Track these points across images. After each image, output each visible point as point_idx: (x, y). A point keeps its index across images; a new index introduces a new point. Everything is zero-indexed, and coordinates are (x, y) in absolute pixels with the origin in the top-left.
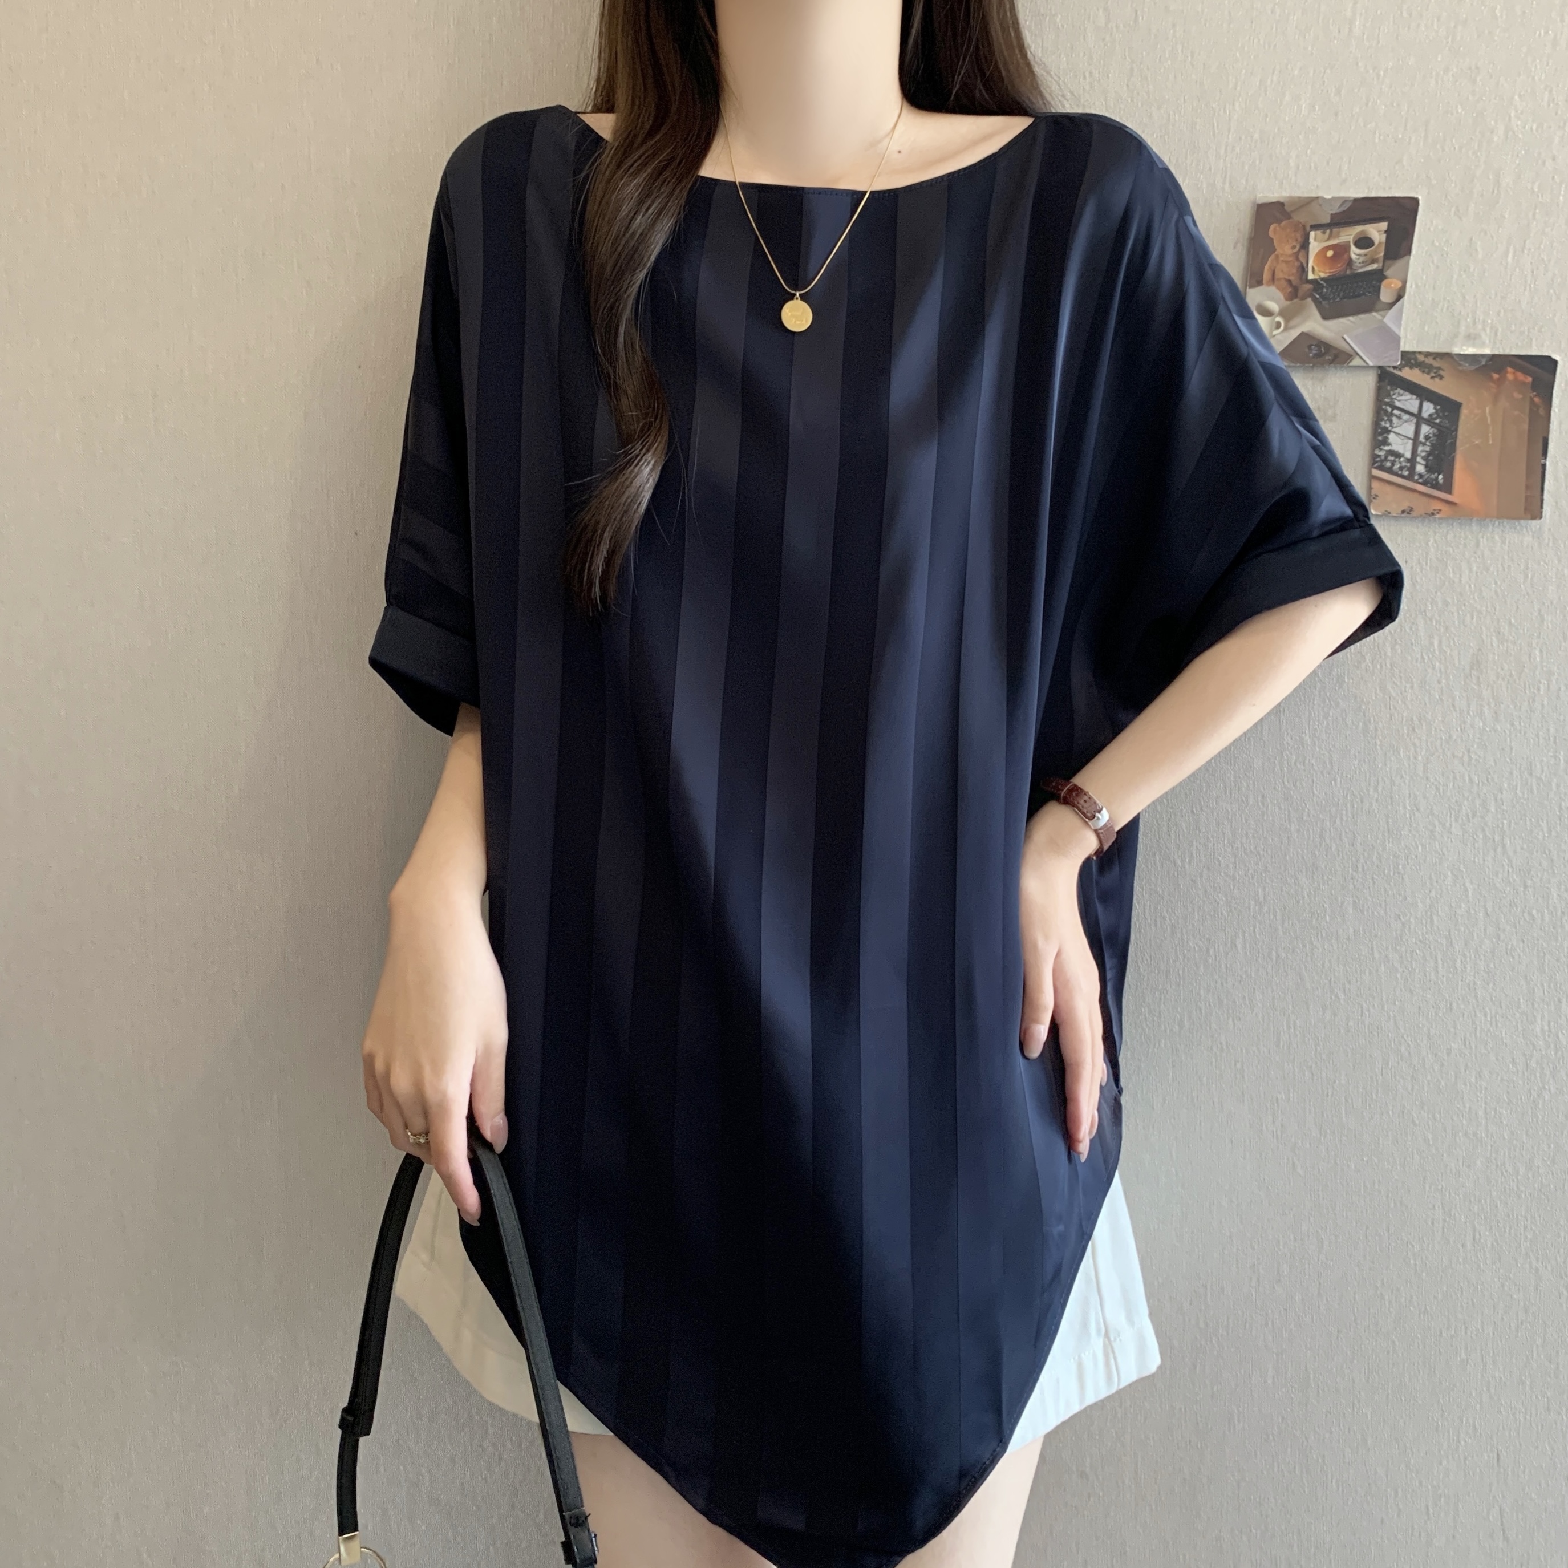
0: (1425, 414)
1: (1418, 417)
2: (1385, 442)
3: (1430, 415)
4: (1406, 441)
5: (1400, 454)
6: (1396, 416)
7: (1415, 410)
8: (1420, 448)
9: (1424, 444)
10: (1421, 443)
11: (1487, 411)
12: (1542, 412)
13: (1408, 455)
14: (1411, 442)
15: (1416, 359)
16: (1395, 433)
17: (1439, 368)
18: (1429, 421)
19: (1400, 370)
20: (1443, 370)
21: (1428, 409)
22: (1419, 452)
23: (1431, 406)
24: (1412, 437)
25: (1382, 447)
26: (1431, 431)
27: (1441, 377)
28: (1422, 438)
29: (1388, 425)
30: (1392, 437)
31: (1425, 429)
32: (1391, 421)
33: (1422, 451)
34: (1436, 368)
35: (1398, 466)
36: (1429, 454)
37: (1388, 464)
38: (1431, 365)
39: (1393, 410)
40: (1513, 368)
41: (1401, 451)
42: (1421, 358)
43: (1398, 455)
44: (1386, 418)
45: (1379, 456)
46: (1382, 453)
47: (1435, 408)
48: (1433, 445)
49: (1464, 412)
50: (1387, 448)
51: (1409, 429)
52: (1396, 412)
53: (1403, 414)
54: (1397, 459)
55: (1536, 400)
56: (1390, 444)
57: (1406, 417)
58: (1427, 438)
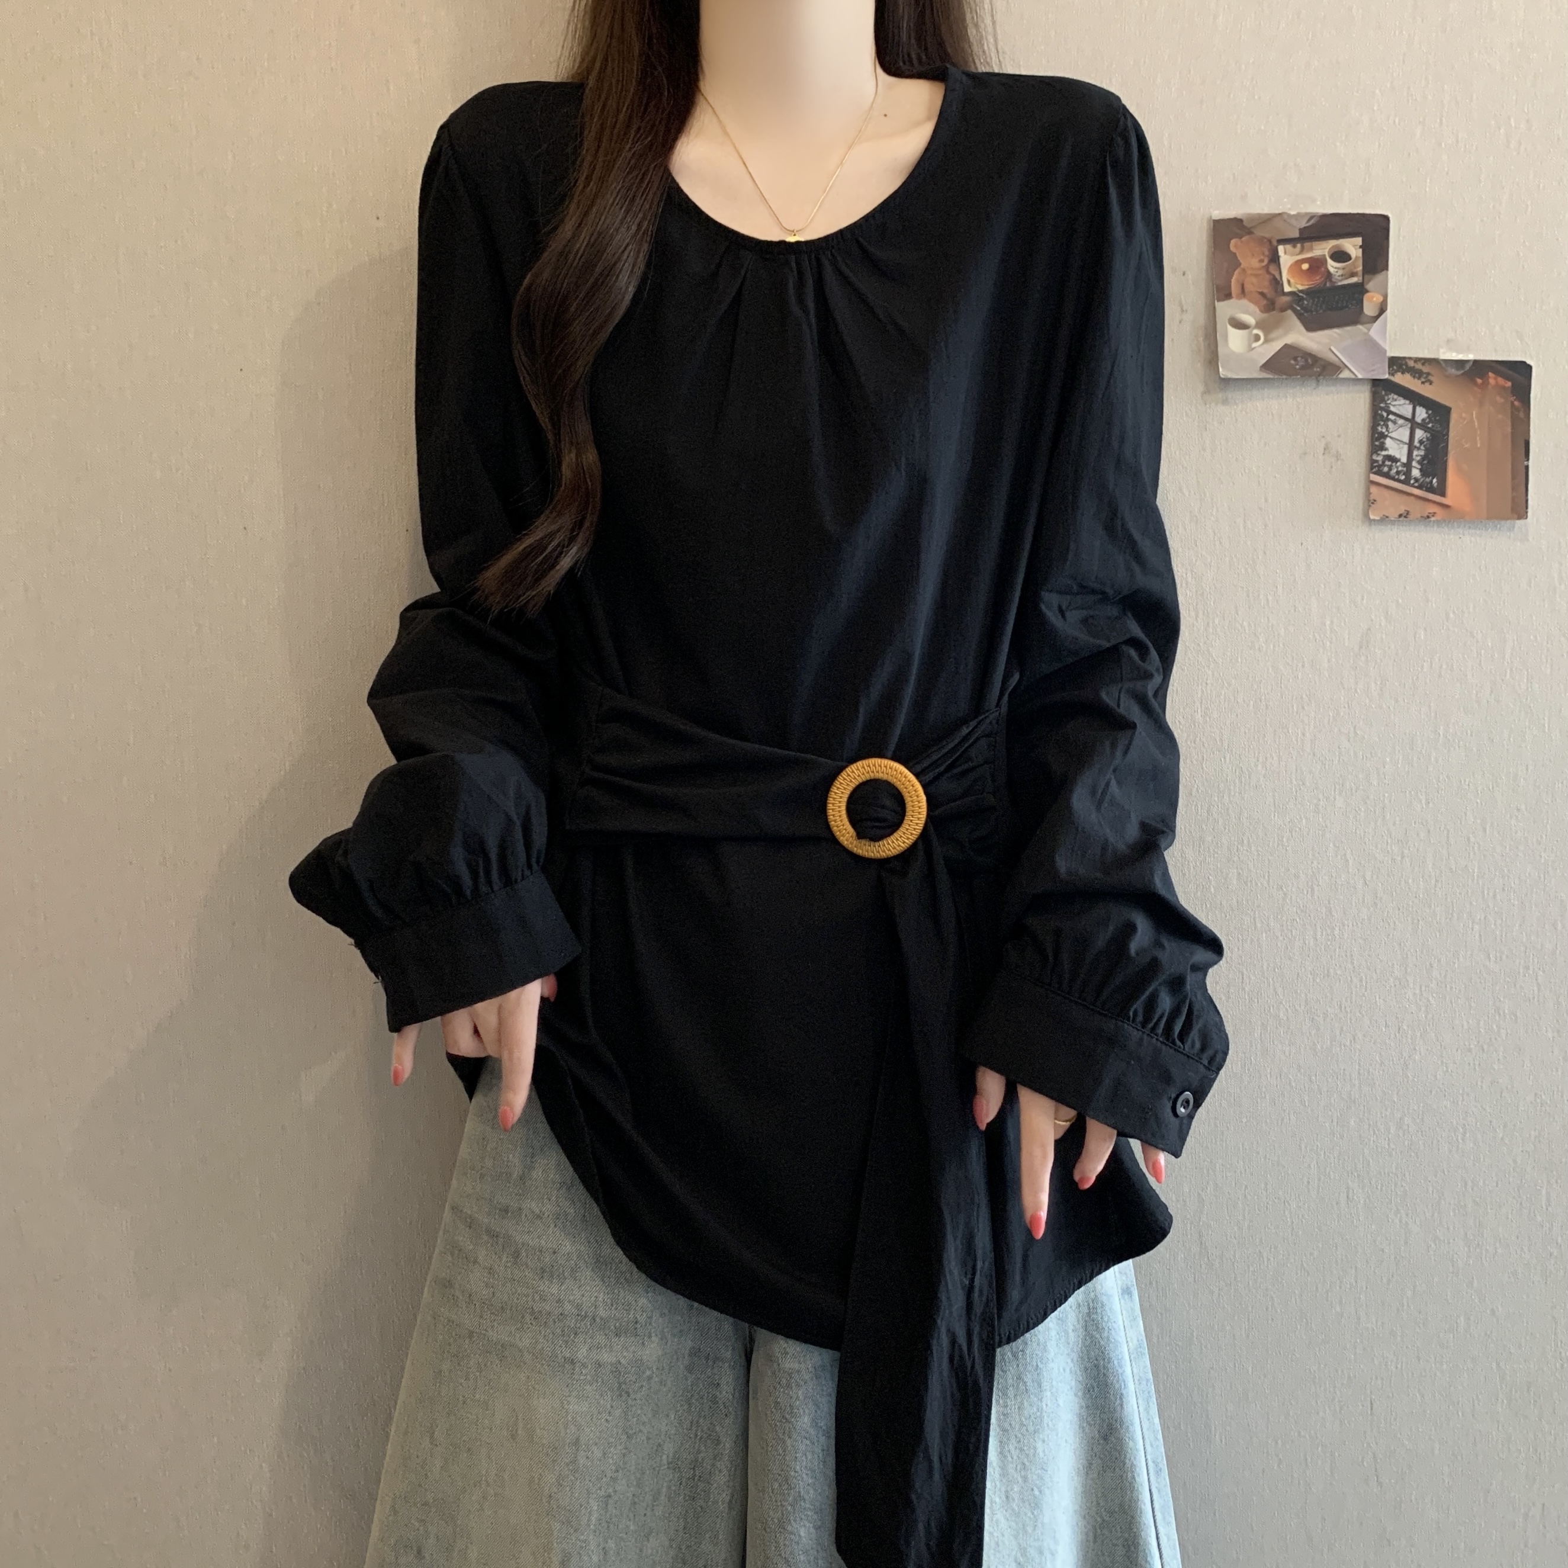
0: (1418, 419)
1: (1412, 421)
2: (1382, 447)
3: (1423, 420)
4: (1401, 445)
5: (1396, 458)
6: (1392, 421)
7: (1409, 416)
8: (1415, 453)
9: (1419, 449)
10: (1416, 447)
11: (1474, 416)
13: (1404, 460)
14: (1406, 447)
15: (1403, 364)
16: (1391, 438)
17: (1429, 374)
18: (1423, 426)
19: (1390, 376)
20: (1432, 376)
21: (1421, 414)
22: (1414, 457)
23: (1424, 411)
24: (1407, 441)
25: (1379, 452)
26: (1425, 436)
27: (1431, 383)
28: (1416, 443)
29: (1384, 430)
30: (1388, 442)
31: (1419, 434)
32: (1387, 427)
33: (1417, 456)
34: (1426, 373)
35: (1395, 470)
36: (1424, 458)
37: (1386, 469)
38: (1420, 370)
39: (1388, 415)
41: (1398, 456)
42: (1411, 364)
43: (1393, 459)
44: (1382, 423)
45: (1377, 461)
46: (1380, 458)
47: (1427, 413)
48: (1426, 450)
49: (1454, 416)
50: (1384, 453)
51: (1404, 434)
52: (1391, 417)
53: (1398, 419)
54: (1394, 464)
55: (1516, 403)
56: (1386, 449)
57: (1401, 422)
58: (1421, 442)
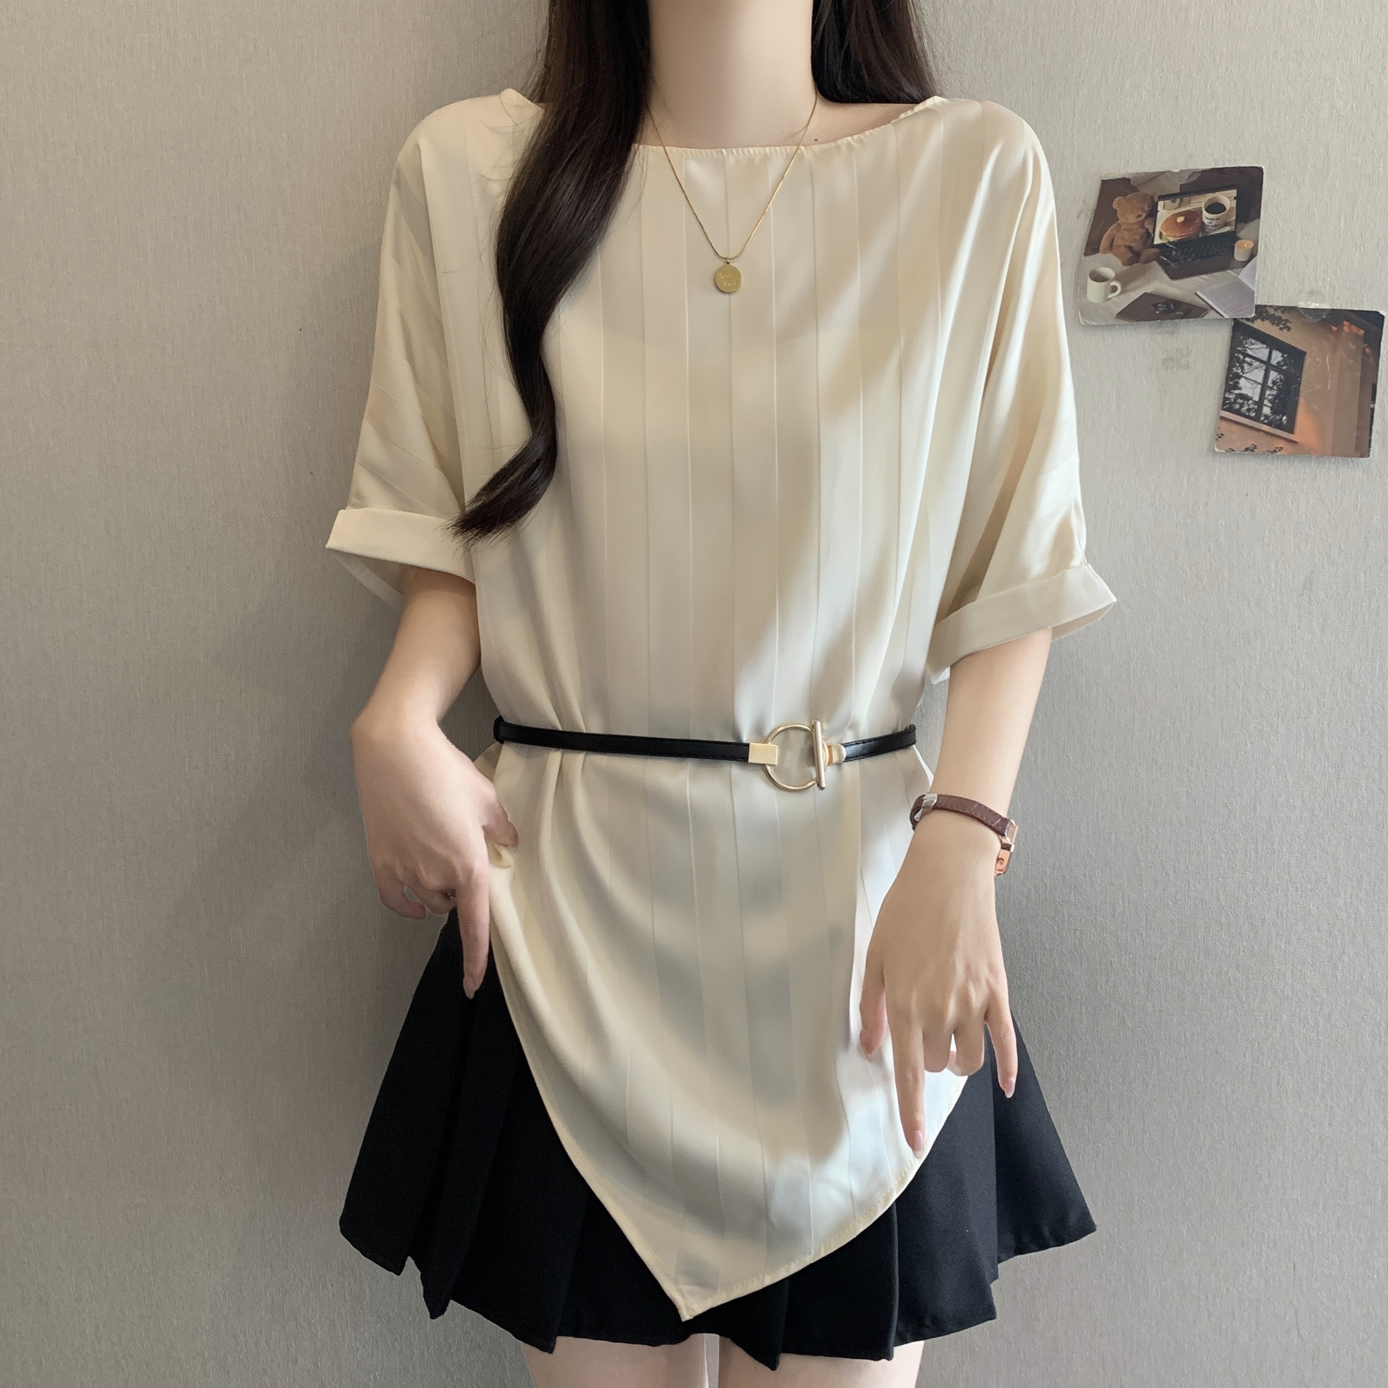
0: (1274, 362)
1: (1267, 363)
2: (1236, 386)
3: (1278, 363)
4: (1255, 385)
5: (1249, 397)
6: (1248, 363)
7: (1265, 359)
8: (1268, 392)
9: (1272, 389)
10: (1269, 387)
11: (1327, 360)
12: (1371, 361)
13: (1256, 398)
14: (1260, 386)
15: (1267, 312)
16: (1246, 378)
17: (1287, 321)
18: (1277, 368)
19: (1253, 322)
20: (1290, 322)
21: (1277, 357)
22: (1266, 396)
23: (1280, 354)
24: (1261, 382)
25: (1232, 392)
26: (1278, 377)
27: (1289, 329)
28: (1270, 384)
29: (1240, 372)
30: (1242, 382)
31: (1273, 375)
32: (1242, 368)
33: (1269, 395)
34: (1284, 320)
35: (1246, 408)
36: (1276, 397)
37: (1237, 406)
38: (1280, 318)
39: (1244, 358)
40: (1348, 322)
41: (1250, 395)
42: (1272, 311)
43: (1246, 398)
44: (1238, 365)
45: (1229, 400)
46: (1232, 397)
47: (1282, 356)
48: (1279, 389)
49: (1308, 360)
50: (1237, 392)
51: (1258, 375)
52: (1247, 359)
53: (1254, 361)
54: (1246, 402)
55: (1367, 350)
56: (1240, 388)
57: (1256, 364)
58: (1274, 383)
